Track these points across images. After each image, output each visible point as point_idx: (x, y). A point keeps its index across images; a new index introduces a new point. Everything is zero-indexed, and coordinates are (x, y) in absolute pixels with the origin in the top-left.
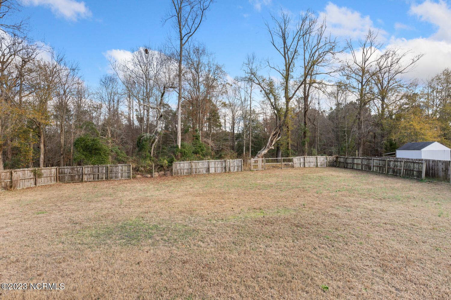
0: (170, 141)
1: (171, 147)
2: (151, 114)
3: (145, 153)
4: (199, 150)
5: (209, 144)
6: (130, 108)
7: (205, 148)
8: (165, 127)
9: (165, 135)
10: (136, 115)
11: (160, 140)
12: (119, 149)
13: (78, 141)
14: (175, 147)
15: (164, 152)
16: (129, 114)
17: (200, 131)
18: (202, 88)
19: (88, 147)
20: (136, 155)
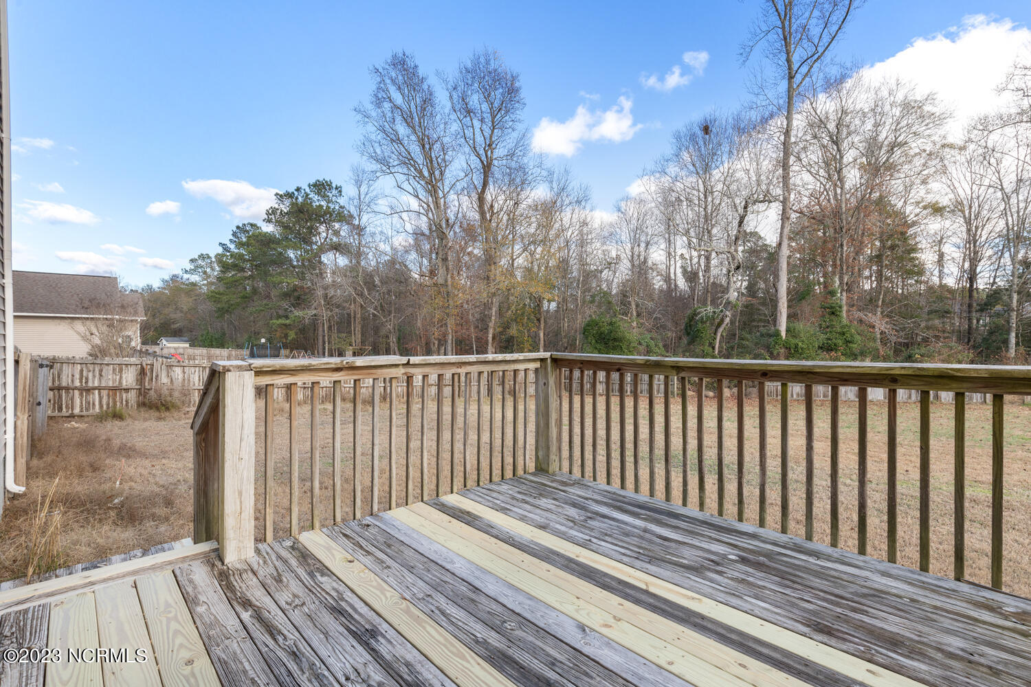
0: (760, 320)
1: (762, 335)
2: (714, 262)
3: (701, 348)
4: (840, 342)
5: (874, 327)
6: (669, 254)
7: (858, 338)
8: (746, 288)
9: (747, 307)
10: (682, 267)
11: (735, 319)
12: (652, 338)
13: (588, 325)
14: (770, 336)
15: (742, 347)
16: (668, 268)
17: (844, 294)
18: (853, 177)
19: (603, 336)
20: (683, 351)
